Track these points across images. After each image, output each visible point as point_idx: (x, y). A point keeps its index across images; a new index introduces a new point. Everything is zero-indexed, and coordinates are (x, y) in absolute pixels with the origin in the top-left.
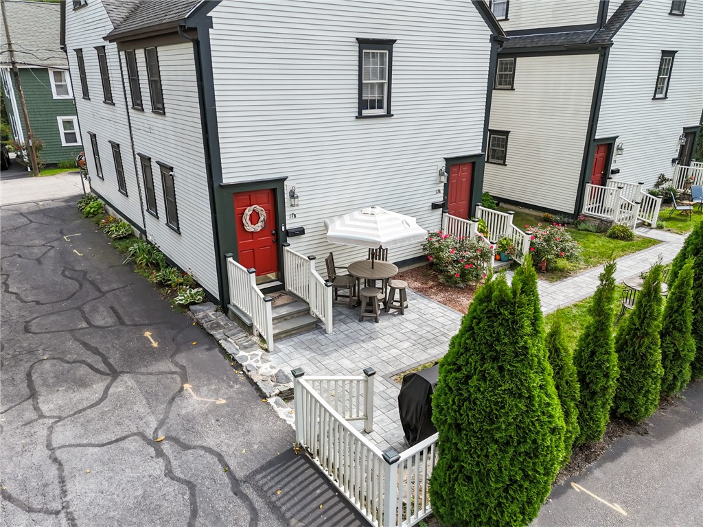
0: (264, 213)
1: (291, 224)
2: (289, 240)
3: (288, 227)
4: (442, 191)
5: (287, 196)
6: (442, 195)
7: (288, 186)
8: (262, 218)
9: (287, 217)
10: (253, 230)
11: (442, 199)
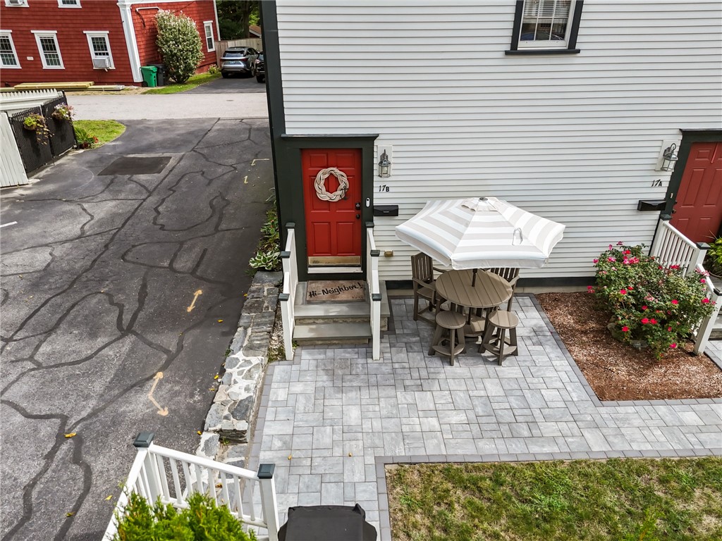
0: (345, 179)
1: (380, 199)
2: (376, 220)
3: (376, 202)
4: (665, 184)
5: (376, 161)
6: (665, 190)
7: (379, 147)
8: (342, 186)
9: (376, 190)
10: (328, 199)
11: (663, 196)
